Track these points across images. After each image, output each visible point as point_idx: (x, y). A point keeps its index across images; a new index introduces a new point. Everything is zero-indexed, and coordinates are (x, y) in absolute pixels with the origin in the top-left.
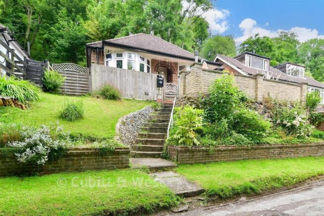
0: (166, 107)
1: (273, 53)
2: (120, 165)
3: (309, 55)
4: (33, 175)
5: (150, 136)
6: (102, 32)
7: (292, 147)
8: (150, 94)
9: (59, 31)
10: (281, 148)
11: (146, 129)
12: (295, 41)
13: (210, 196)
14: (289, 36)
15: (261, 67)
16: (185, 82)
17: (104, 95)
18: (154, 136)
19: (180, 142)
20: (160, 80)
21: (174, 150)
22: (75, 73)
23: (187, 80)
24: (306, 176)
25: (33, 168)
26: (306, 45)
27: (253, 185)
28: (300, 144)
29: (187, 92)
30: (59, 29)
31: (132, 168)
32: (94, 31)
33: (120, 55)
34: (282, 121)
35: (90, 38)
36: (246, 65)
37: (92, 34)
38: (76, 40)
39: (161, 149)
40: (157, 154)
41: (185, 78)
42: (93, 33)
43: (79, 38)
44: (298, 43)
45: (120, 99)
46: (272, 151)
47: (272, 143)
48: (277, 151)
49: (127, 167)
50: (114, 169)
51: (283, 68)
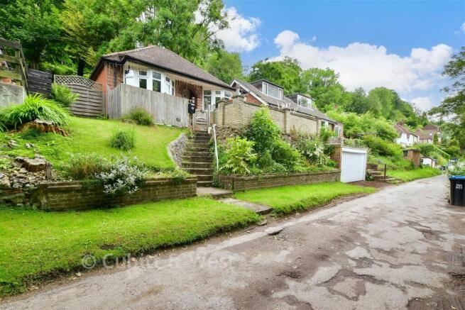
0: (198, 135)
1: (282, 80)
2: (189, 194)
3: (311, 83)
4: (115, 207)
5: (194, 166)
6: (88, 29)
7: (315, 175)
8: (182, 120)
9: (15, 17)
10: (307, 175)
11: (187, 159)
12: (298, 67)
13: (278, 213)
14: (293, 61)
15: (276, 95)
16: (224, 112)
17: (137, 120)
18: (199, 166)
19: (234, 170)
20: (192, 106)
21: (229, 178)
22: (85, 89)
23: (226, 111)
24: (332, 196)
25: (112, 200)
26: (308, 73)
27: (302, 204)
28: (320, 172)
29: (227, 122)
30: (14, 14)
31: (199, 196)
32: (76, 27)
33: (144, 73)
34: (306, 152)
35: (68, 34)
36: (263, 93)
37: (71, 30)
38: (45, 33)
39: (210, 178)
40: (208, 183)
41: (224, 108)
42: (74, 29)
43: (49, 32)
44: (301, 70)
45: (153, 125)
46: (301, 178)
47: (301, 171)
48: (305, 178)
49: (195, 195)
50: (185, 198)
51: (294, 98)
